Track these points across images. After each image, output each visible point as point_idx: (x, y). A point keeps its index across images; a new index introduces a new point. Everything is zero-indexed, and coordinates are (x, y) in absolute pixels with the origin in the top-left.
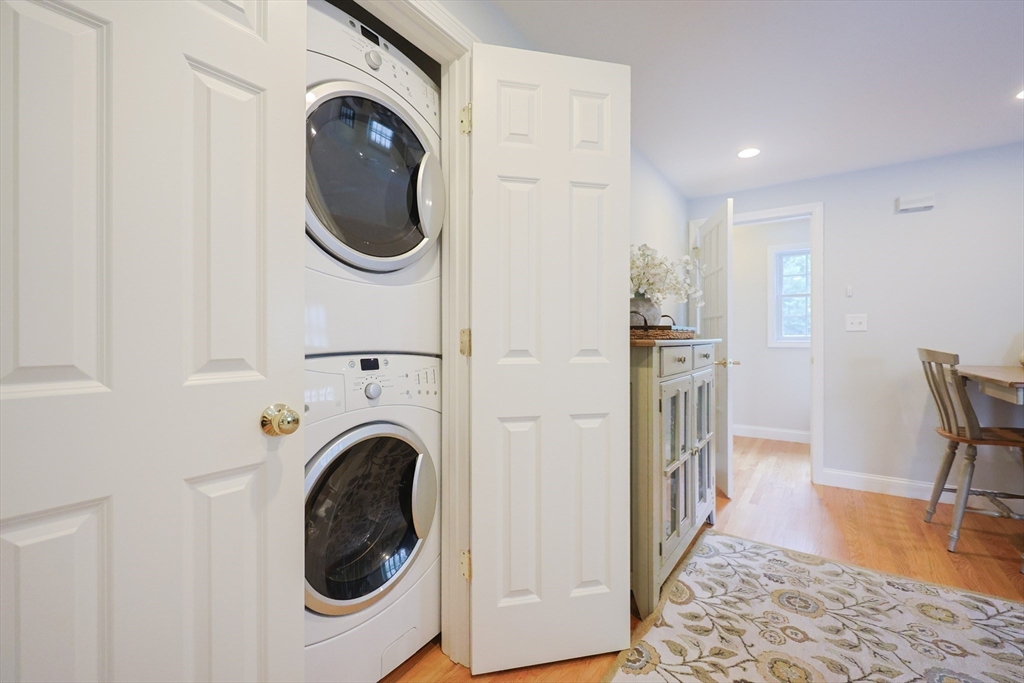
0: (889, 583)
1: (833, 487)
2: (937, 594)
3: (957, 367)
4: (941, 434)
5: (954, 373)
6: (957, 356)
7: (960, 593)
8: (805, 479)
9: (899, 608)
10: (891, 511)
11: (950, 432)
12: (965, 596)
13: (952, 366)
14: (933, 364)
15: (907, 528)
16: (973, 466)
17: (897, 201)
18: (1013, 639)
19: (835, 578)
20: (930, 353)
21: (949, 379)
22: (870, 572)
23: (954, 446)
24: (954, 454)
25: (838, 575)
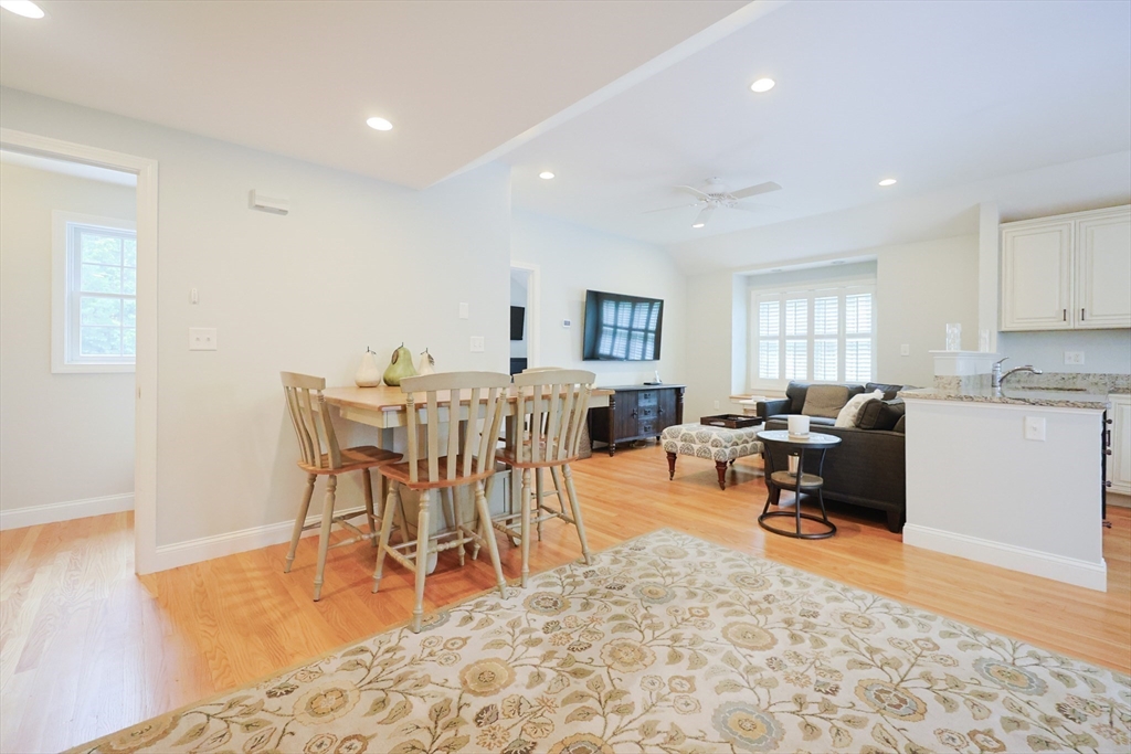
0: (271, 694)
1: (171, 570)
2: (321, 673)
3: (323, 392)
4: (304, 469)
5: (321, 398)
6: (324, 380)
7: (339, 655)
8: (126, 574)
9: (288, 729)
10: (249, 575)
11: (314, 465)
12: (344, 655)
13: (319, 391)
14: (299, 390)
15: (270, 591)
16: (334, 498)
17: (252, 194)
18: (391, 683)
19: (201, 739)
20: (294, 376)
21: (316, 407)
22: (242, 693)
23: (313, 479)
24: (312, 486)
25: (202, 730)
